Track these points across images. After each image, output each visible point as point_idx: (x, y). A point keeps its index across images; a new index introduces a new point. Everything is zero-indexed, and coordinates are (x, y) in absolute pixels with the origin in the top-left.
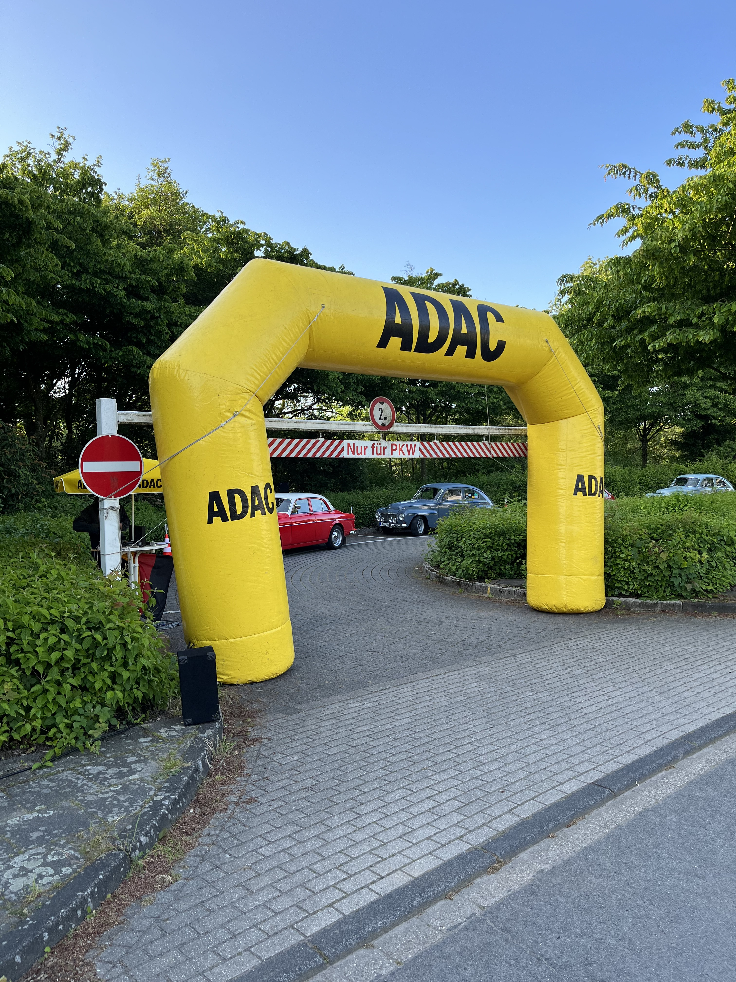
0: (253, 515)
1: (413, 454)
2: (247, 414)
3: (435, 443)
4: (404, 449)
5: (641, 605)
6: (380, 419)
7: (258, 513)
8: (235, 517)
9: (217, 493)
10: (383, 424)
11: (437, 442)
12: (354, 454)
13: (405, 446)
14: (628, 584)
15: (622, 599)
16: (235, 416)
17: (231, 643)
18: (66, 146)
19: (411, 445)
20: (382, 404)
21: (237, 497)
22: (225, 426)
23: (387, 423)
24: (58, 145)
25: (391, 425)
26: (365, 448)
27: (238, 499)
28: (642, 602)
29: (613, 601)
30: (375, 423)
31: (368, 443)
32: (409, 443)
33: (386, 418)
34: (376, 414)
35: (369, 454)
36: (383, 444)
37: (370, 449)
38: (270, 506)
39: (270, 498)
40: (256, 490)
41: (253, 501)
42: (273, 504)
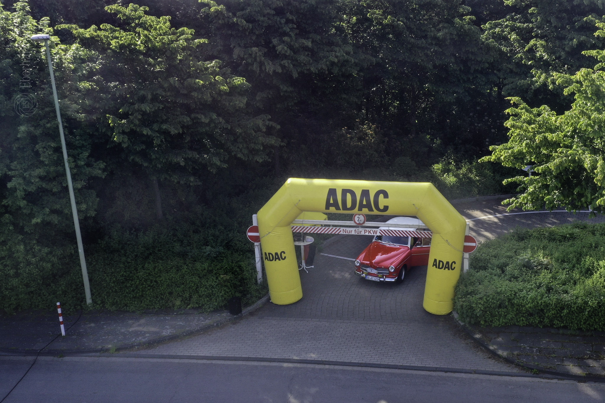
0: (275, 260)
2: (273, 233)
4: (372, 232)
7: (277, 260)
8: (270, 260)
16: (269, 233)
19: (375, 231)
20: (359, 215)
21: (271, 255)
22: (267, 236)
23: (361, 222)
25: (364, 223)
30: (355, 222)
31: (353, 229)
32: (374, 229)
33: (361, 221)
34: (356, 219)
35: (353, 233)
36: (360, 229)
37: (353, 232)
38: (283, 258)
39: (283, 255)
40: (276, 254)
41: (275, 257)
42: (285, 257)
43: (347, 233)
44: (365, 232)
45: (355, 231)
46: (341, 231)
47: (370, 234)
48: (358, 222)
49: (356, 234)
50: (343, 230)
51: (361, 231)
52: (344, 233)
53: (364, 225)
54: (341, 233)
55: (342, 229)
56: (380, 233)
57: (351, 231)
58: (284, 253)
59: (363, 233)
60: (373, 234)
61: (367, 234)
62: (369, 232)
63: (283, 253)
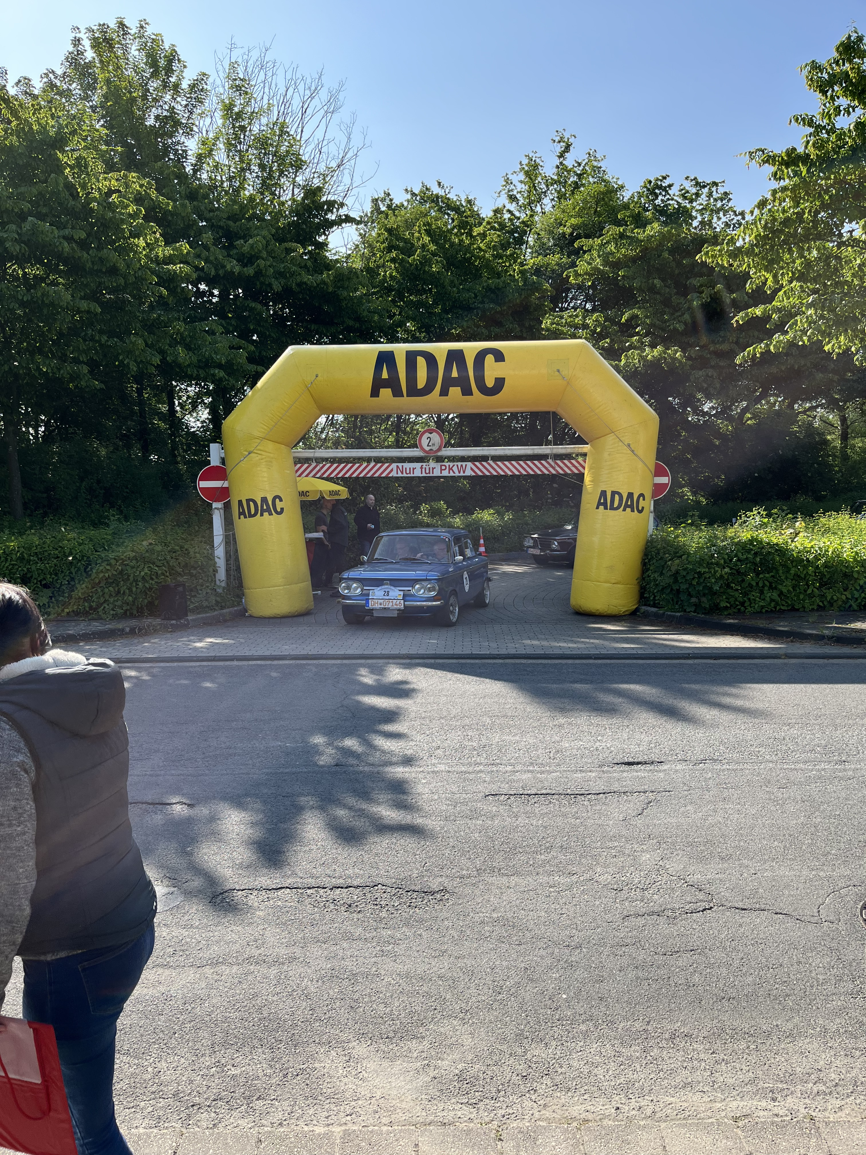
0: (262, 515)
1: (464, 472)
2: (258, 452)
3: (489, 464)
4: (455, 469)
6: (428, 446)
7: (266, 514)
8: (251, 516)
9: (242, 499)
10: (431, 449)
11: (491, 462)
12: (402, 474)
13: (456, 466)
15: (646, 608)
19: (462, 465)
20: (431, 433)
21: (251, 503)
22: (244, 460)
23: (435, 448)
25: (439, 449)
29: (642, 609)
30: (423, 449)
31: (418, 465)
32: (459, 464)
33: (434, 445)
34: (424, 442)
35: (417, 473)
36: (432, 464)
37: (417, 470)
38: (279, 510)
39: (279, 505)
40: (264, 500)
41: (262, 506)
42: (282, 509)
43: (405, 475)
44: (441, 470)
45: (422, 468)
46: (392, 470)
47: (452, 474)
48: (427, 449)
49: (424, 475)
50: (398, 467)
51: (433, 469)
52: (400, 475)
53: (439, 454)
54: (394, 474)
55: (394, 465)
56: (472, 469)
57: (414, 469)
58: (281, 500)
59: (437, 473)
60: (457, 474)
61: (445, 473)
62: (451, 469)
63: (277, 500)
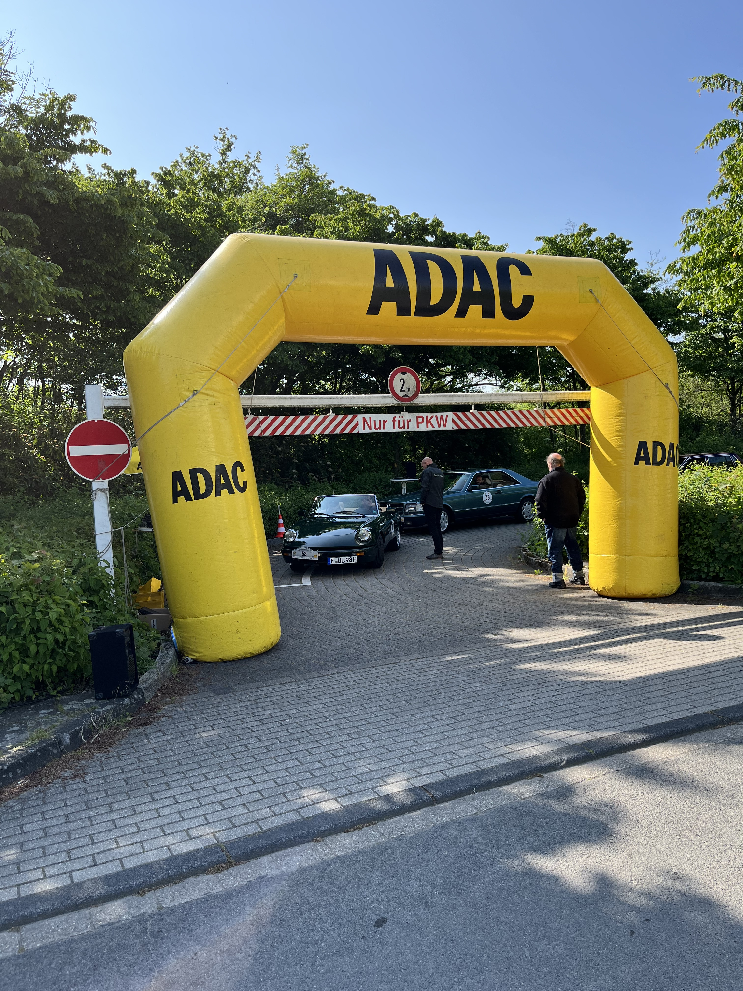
0: (218, 494)
1: (445, 426)
2: (210, 392)
3: (472, 413)
4: (434, 421)
5: (721, 590)
6: (402, 390)
7: (224, 492)
8: (199, 496)
9: (180, 472)
10: (406, 396)
11: (476, 412)
12: (370, 428)
13: (434, 417)
14: (708, 566)
15: (701, 583)
16: (194, 394)
17: (201, 621)
18: (229, 147)
19: (442, 417)
20: (404, 374)
21: (200, 476)
22: (185, 406)
23: (410, 394)
24: (221, 146)
25: (415, 396)
26: (385, 422)
27: (201, 478)
28: (723, 587)
29: (689, 584)
30: (395, 395)
31: (389, 417)
32: (439, 415)
33: (408, 389)
34: (397, 385)
35: (389, 428)
36: (406, 415)
37: (389, 424)
39: (241, 476)
40: (221, 469)
41: (218, 480)
42: (245, 482)
44: (418, 423)
45: (394, 421)
47: (430, 428)
48: (401, 394)
49: (397, 430)
51: (408, 421)
52: (367, 430)
53: (416, 401)
55: (360, 417)
56: (454, 421)
58: (243, 470)
59: (412, 427)
60: (437, 428)
61: (423, 427)
62: (429, 421)
63: (239, 469)
